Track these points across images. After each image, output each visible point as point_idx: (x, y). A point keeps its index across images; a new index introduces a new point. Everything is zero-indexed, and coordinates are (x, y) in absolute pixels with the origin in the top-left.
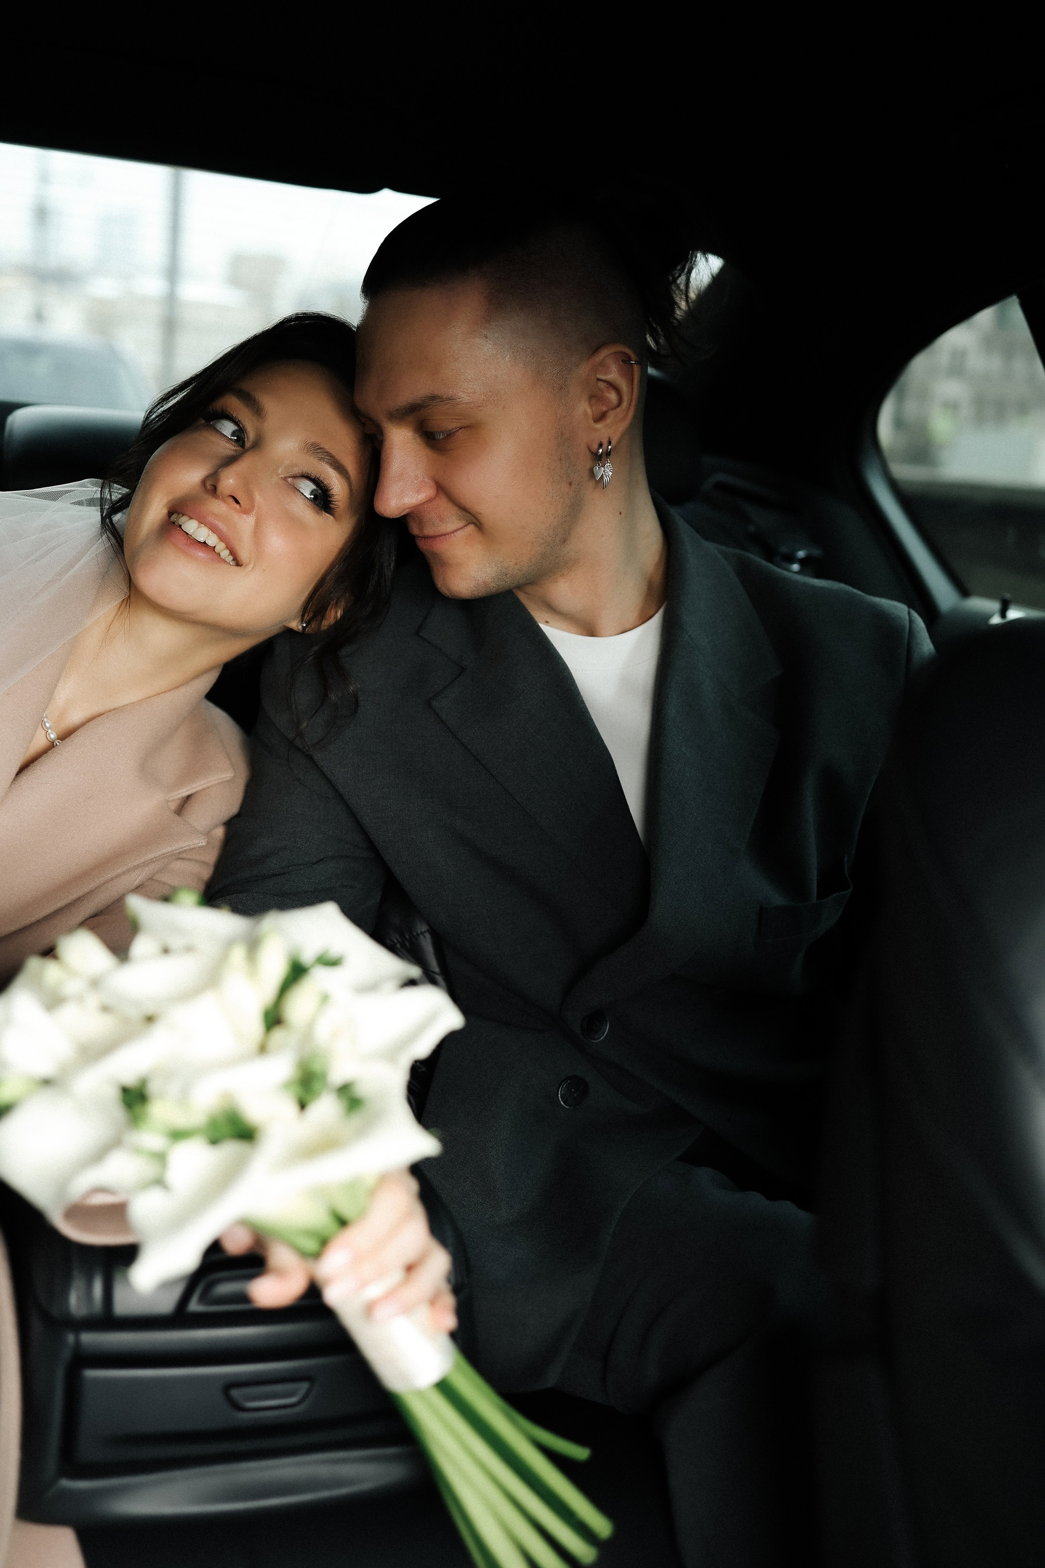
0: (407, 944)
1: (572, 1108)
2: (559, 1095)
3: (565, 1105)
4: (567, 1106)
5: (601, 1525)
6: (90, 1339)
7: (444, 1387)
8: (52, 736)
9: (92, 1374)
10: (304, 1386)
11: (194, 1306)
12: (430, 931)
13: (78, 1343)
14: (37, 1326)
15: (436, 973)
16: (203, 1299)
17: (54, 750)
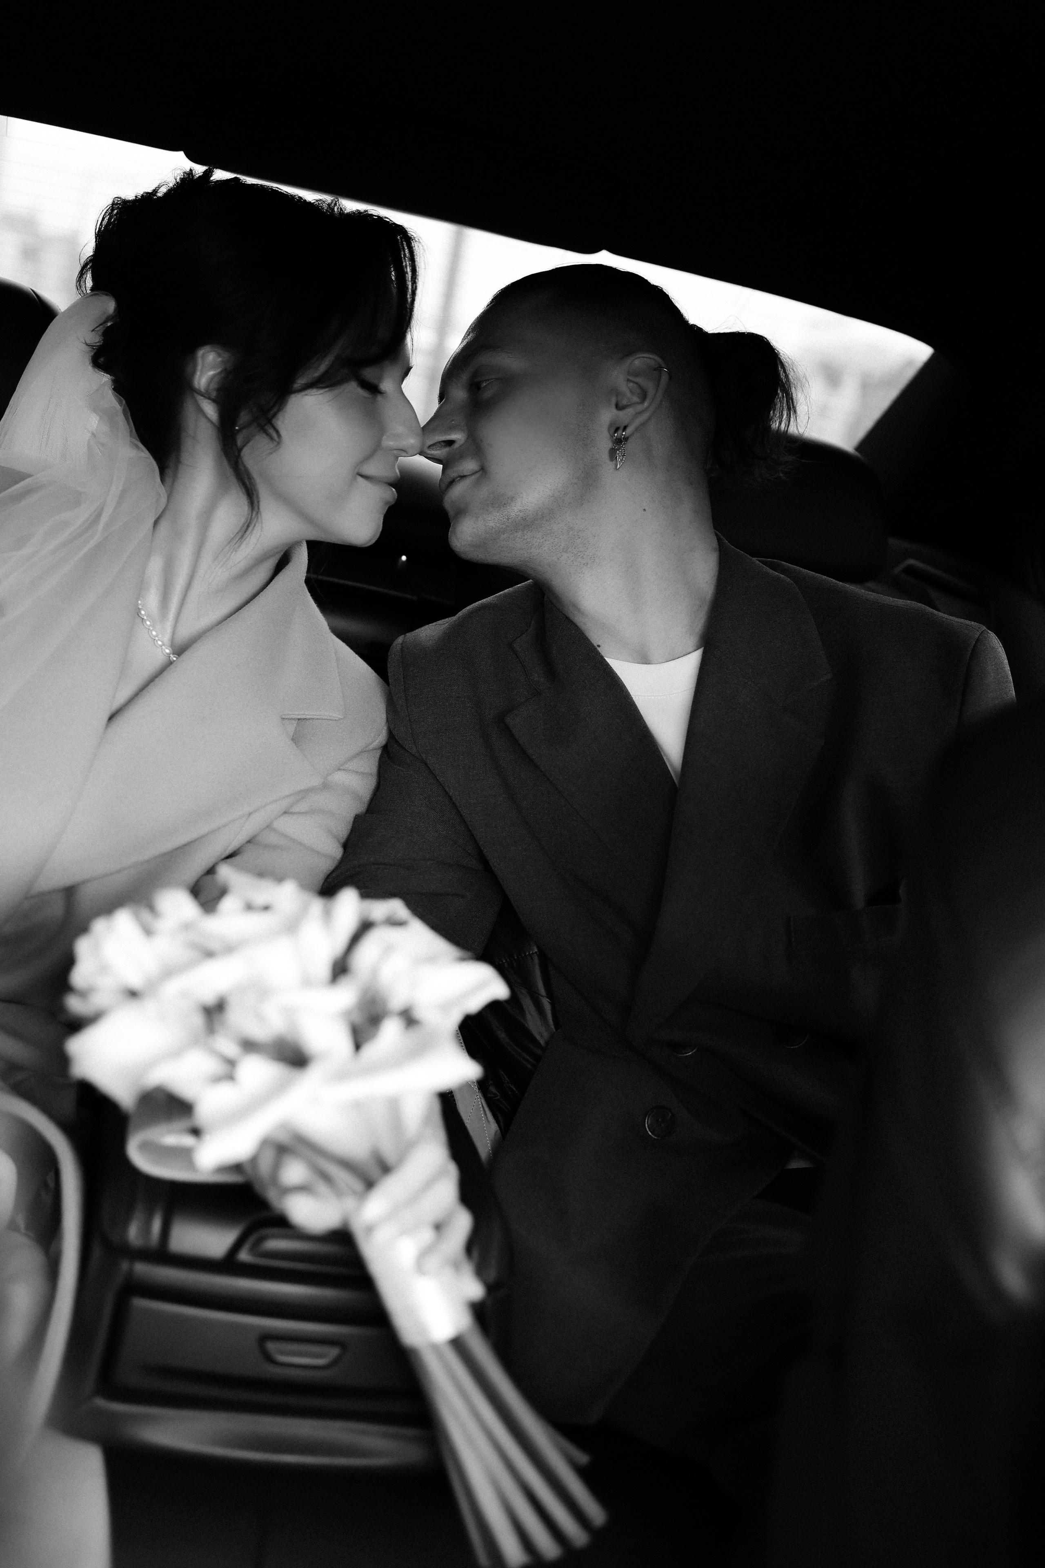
0: (515, 964)
1: (660, 1138)
2: (646, 1125)
3: (653, 1136)
4: (655, 1135)
5: (596, 1512)
6: (142, 1269)
7: (457, 1344)
8: (168, 651)
9: (140, 1303)
10: (334, 1352)
11: (244, 1256)
12: (538, 953)
13: (130, 1272)
14: (97, 1252)
15: (542, 996)
16: (253, 1250)
17: (172, 666)
